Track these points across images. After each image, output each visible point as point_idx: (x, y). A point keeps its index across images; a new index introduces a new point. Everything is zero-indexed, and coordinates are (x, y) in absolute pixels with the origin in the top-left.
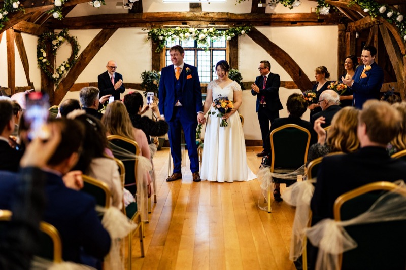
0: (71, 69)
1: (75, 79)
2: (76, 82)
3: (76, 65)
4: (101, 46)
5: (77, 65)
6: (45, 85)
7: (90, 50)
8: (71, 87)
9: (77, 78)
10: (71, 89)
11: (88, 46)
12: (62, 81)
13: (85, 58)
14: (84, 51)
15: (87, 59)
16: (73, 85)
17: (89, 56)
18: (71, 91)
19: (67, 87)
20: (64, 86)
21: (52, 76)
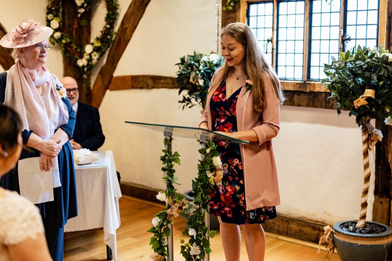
0: (110, 51)
1: (114, 68)
2: (116, 74)
3: (115, 43)
4: (147, 5)
5: (117, 43)
7: (132, 13)
8: (110, 82)
9: (116, 66)
10: (111, 86)
11: (130, 7)
12: (100, 72)
13: (126, 29)
14: (125, 17)
15: (128, 31)
16: (113, 81)
17: (131, 25)
18: (111, 90)
19: (106, 83)
20: (103, 82)
21: (76, 62)
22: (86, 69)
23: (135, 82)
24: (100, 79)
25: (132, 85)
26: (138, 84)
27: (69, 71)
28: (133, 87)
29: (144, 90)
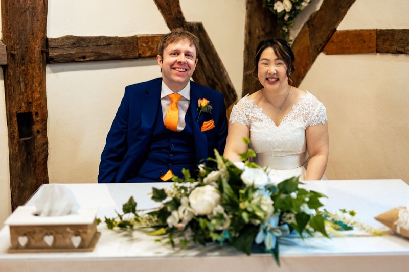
1: (340, 17)
2: (342, 27)
6: (258, 32)
8: (328, 40)
9: (345, 13)
10: (330, 46)
12: (308, 23)
16: (334, 37)
18: (327, 54)
19: (320, 42)
20: (312, 39)
21: (273, 6)
22: (286, 17)
23: (384, 41)
24: (307, 34)
25: (377, 46)
26: (391, 45)
27: (256, 20)
28: (379, 50)
29: (402, 57)
